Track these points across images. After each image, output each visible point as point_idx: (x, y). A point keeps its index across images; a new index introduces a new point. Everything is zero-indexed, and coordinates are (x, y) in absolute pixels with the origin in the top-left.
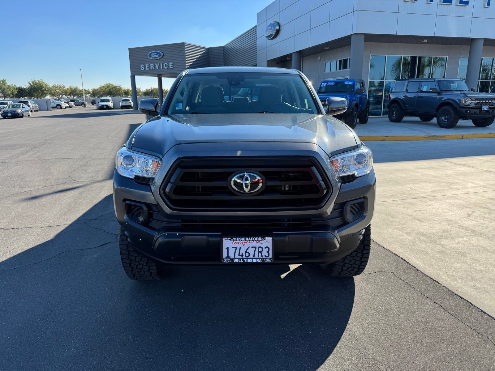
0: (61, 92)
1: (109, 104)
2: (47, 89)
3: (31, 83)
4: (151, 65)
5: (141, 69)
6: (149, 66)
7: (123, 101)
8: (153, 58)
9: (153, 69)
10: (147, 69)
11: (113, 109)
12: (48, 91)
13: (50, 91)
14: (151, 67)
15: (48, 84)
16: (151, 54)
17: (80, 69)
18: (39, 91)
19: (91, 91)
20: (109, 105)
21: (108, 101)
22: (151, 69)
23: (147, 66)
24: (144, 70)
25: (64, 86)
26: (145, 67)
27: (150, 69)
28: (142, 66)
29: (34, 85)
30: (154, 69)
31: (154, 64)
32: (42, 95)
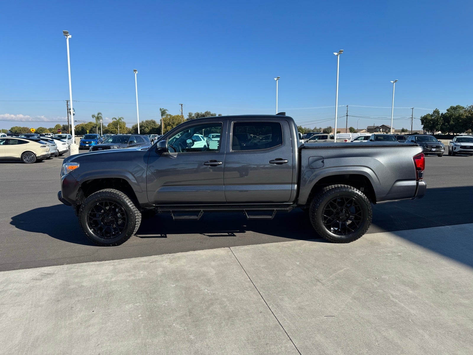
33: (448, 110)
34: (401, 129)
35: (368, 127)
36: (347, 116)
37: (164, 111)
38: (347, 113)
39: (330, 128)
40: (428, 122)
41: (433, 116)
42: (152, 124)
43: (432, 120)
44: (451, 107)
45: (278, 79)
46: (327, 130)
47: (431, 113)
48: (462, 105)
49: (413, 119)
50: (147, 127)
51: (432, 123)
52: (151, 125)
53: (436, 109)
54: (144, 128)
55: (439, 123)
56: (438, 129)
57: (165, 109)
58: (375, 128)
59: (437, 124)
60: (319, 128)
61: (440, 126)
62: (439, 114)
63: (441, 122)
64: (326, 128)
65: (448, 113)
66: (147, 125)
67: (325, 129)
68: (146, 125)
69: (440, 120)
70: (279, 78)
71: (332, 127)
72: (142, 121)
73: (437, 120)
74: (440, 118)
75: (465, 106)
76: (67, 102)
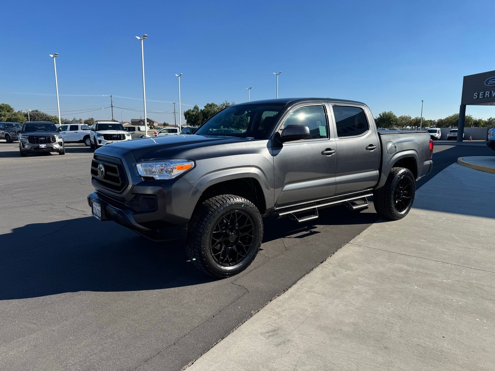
0: (407, 123)
1: (436, 135)
2: (394, 120)
3: (381, 115)
4: (487, 92)
5: (474, 97)
6: (484, 94)
7: (451, 131)
8: (490, 84)
9: (488, 96)
10: (480, 97)
11: (439, 139)
12: (394, 122)
13: (396, 122)
14: (486, 94)
15: (395, 115)
16: (489, 80)
17: (422, 101)
18: (387, 122)
19: (437, 121)
20: (434, 136)
21: (435, 131)
22: (486, 97)
23: (482, 94)
24: (477, 98)
25: (410, 117)
26: (478, 95)
27: (484, 97)
28: (475, 95)
29: (383, 117)
30: (490, 97)
31: (490, 92)
32: (389, 125)
33: (205, 107)
34: (163, 123)
35: (132, 120)
36: (112, 107)
38: (112, 104)
39: (92, 119)
40: (191, 117)
41: (194, 112)
43: (193, 115)
44: (207, 104)
45: (55, 56)
46: (89, 121)
47: (192, 109)
48: (216, 103)
49: (176, 113)
51: (194, 118)
53: (196, 105)
55: (199, 119)
56: (199, 124)
58: (139, 121)
59: (198, 120)
60: (79, 119)
61: (201, 121)
62: (199, 110)
63: (201, 117)
64: (88, 119)
65: (205, 110)
67: (86, 120)
69: (200, 115)
70: (57, 55)
71: (94, 118)
73: (198, 115)
74: (200, 114)
75: (218, 105)
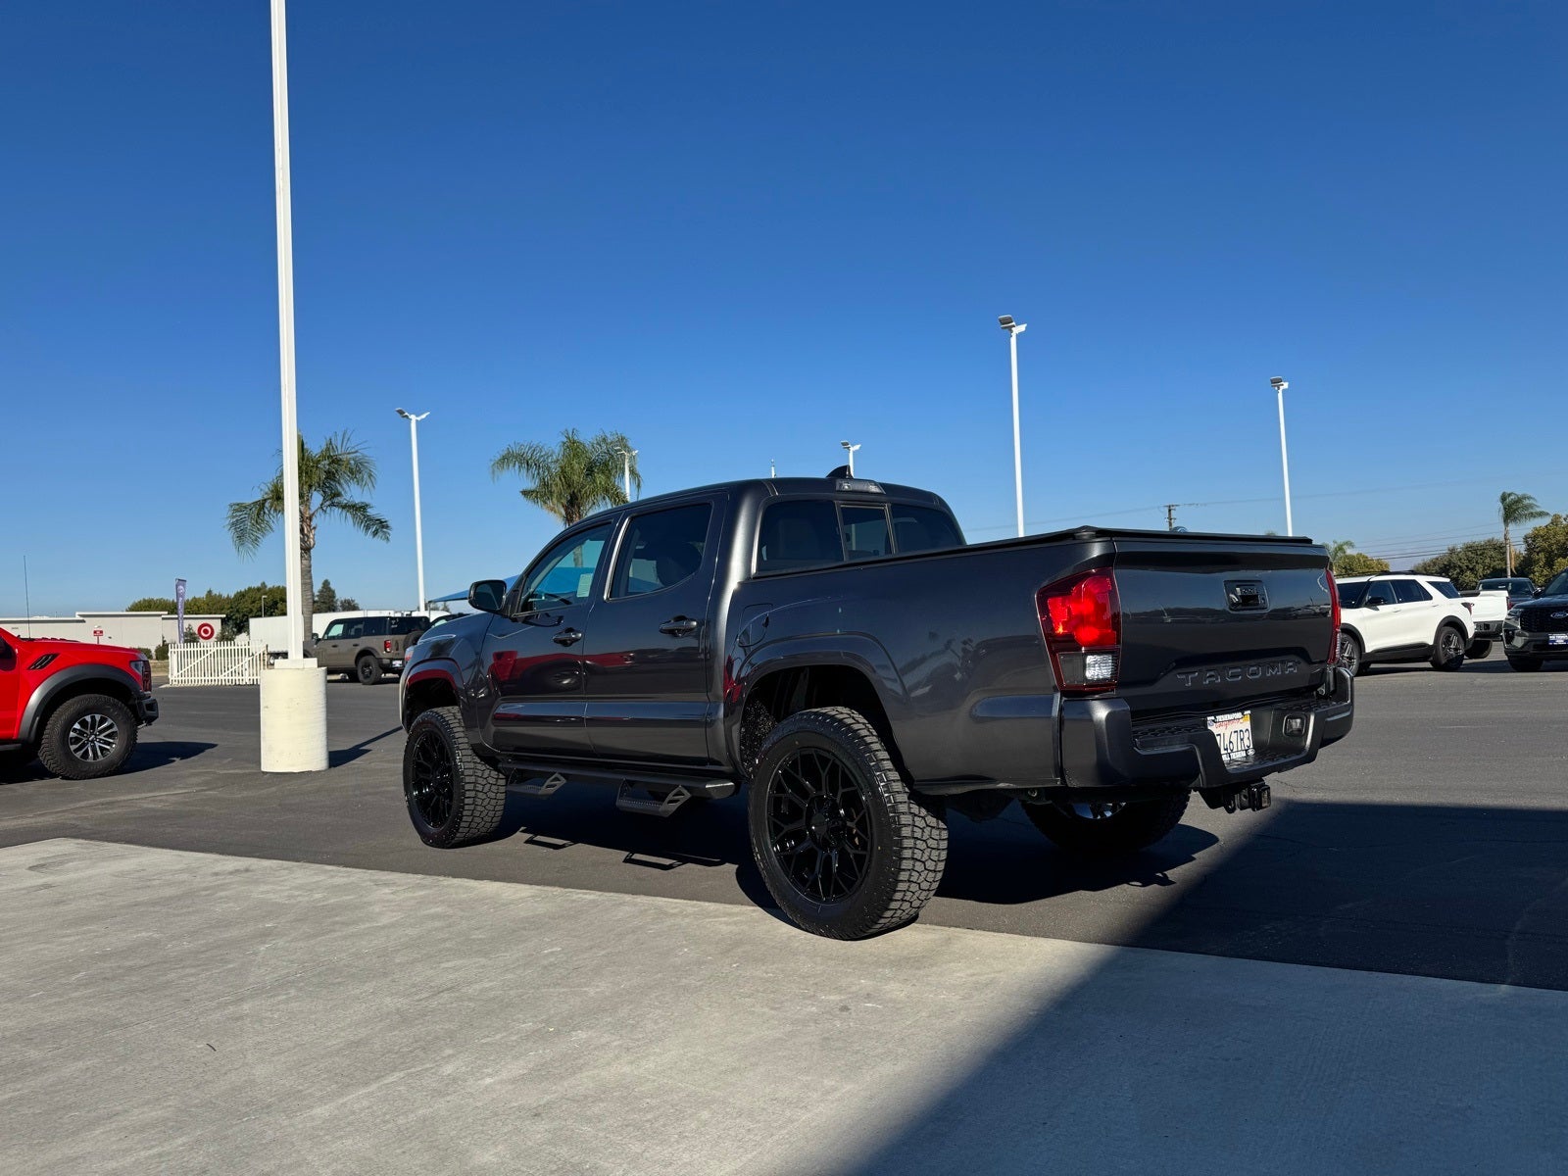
37: (1519, 500)
42: (1491, 557)
50: (1472, 570)
52: (1488, 561)
54: (1458, 574)
57: (1520, 492)
66: (1469, 561)
68: (1466, 563)
72: (1451, 547)
76: (1170, 510)
